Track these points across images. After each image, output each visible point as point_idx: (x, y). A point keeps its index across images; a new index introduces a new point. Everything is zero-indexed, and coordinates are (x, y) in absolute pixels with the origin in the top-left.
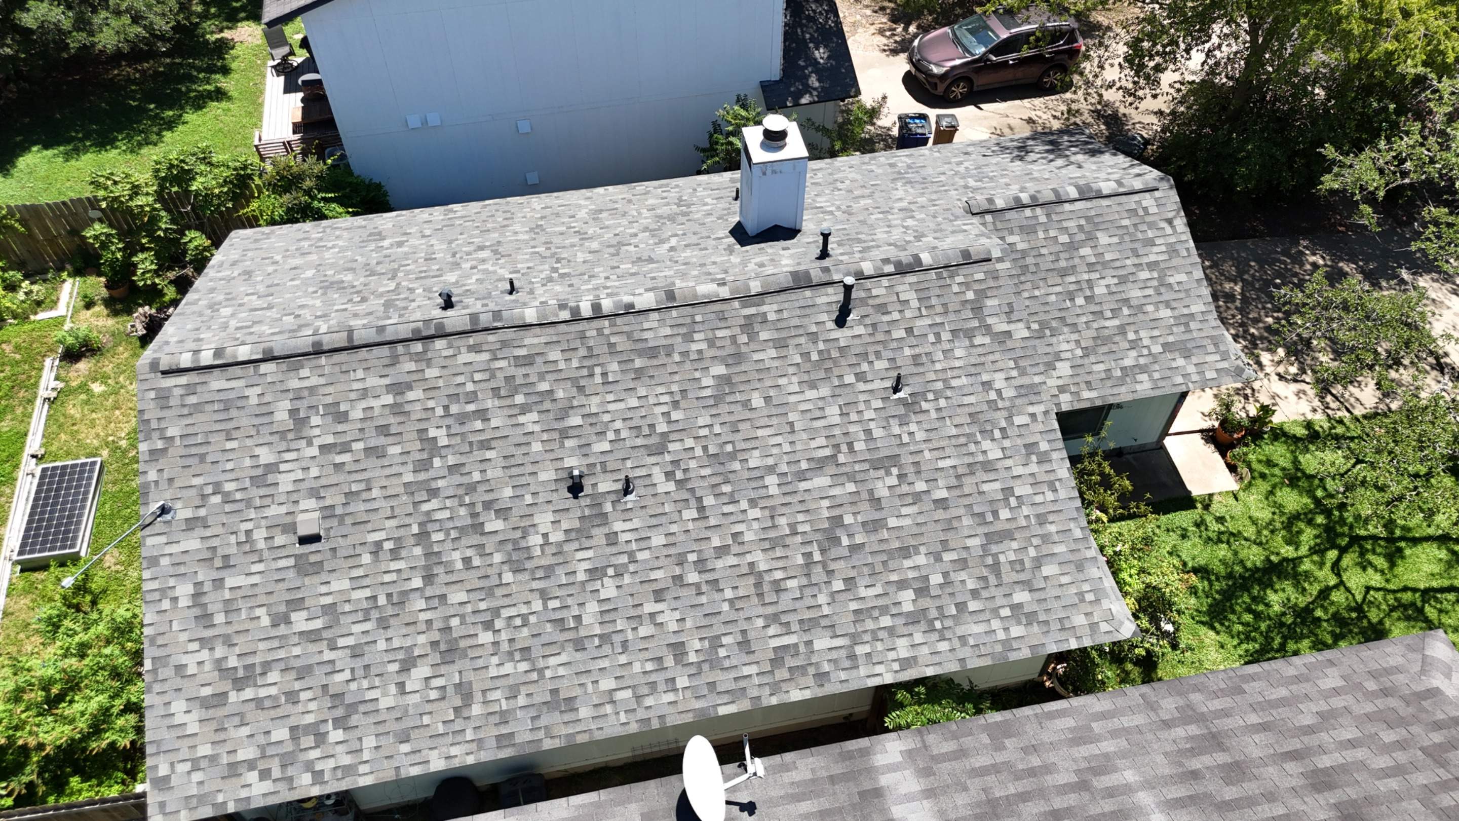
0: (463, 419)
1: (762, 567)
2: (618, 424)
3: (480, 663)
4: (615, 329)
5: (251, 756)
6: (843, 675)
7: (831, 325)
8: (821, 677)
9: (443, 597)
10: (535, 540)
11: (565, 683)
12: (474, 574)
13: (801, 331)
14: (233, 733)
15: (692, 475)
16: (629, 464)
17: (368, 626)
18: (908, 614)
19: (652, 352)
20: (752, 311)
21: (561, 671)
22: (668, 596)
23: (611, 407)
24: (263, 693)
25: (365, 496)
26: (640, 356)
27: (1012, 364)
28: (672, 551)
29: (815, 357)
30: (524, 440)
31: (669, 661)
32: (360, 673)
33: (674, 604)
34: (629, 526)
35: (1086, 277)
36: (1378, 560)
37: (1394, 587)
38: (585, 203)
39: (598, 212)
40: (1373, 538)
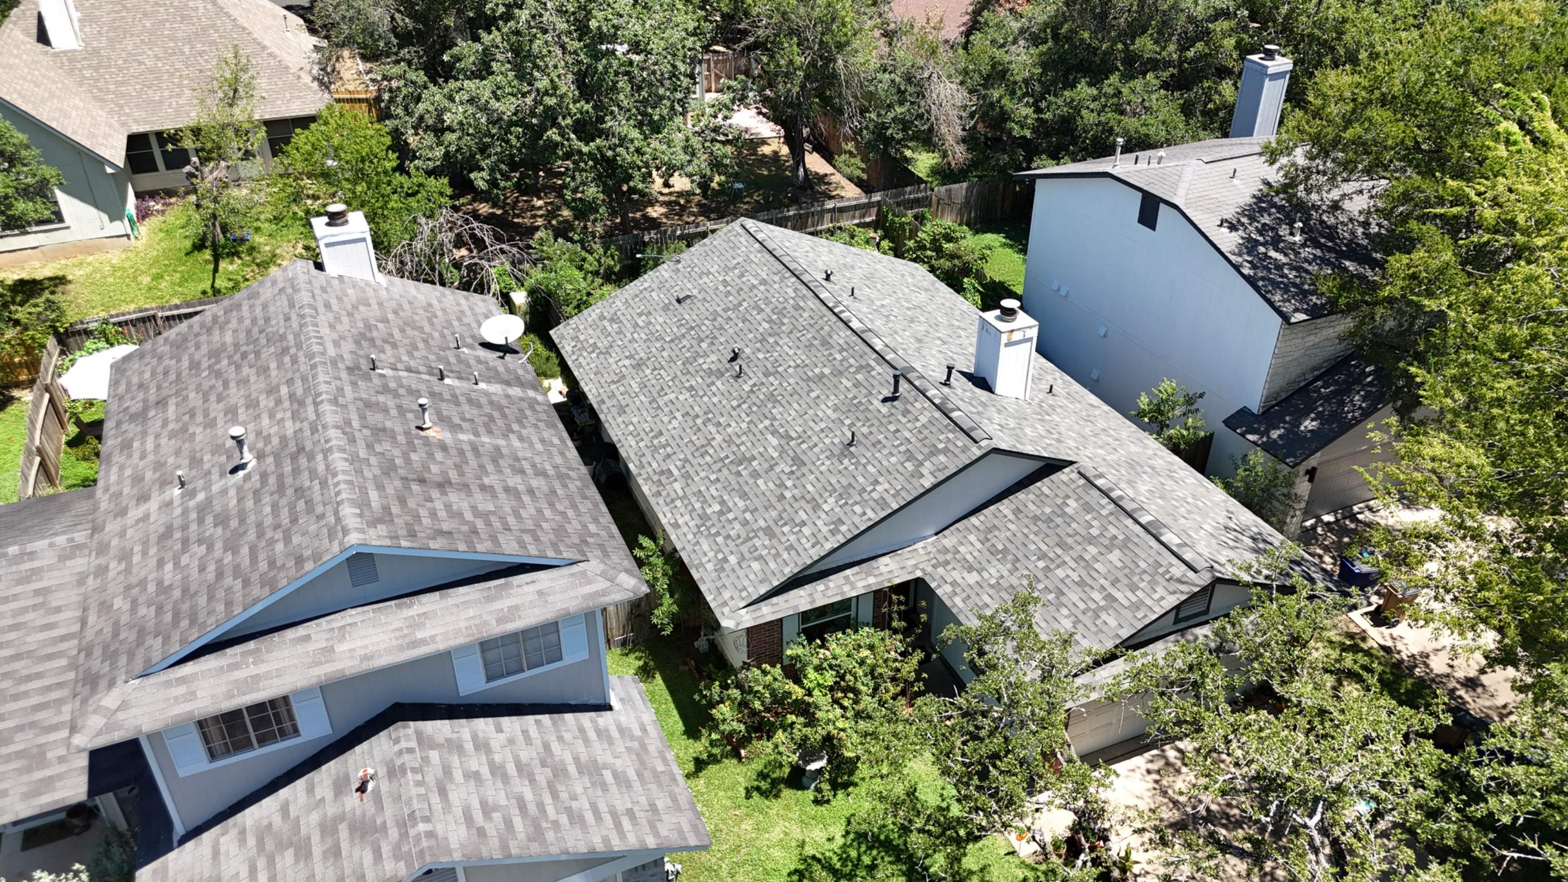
0: (756, 307)
2: (776, 354)
3: (636, 376)
4: (832, 324)
5: (581, 339)
7: (881, 397)
9: (664, 350)
11: (633, 406)
14: (590, 330)
15: (758, 393)
17: (644, 337)
18: (705, 513)
19: (825, 343)
22: (686, 418)
24: (608, 327)
25: (705, 303)
26: (821, 341)
28: (712, 408)
30: (753, 330)
32: (623, 346)
33: (683, 422)
34: (720, 386)
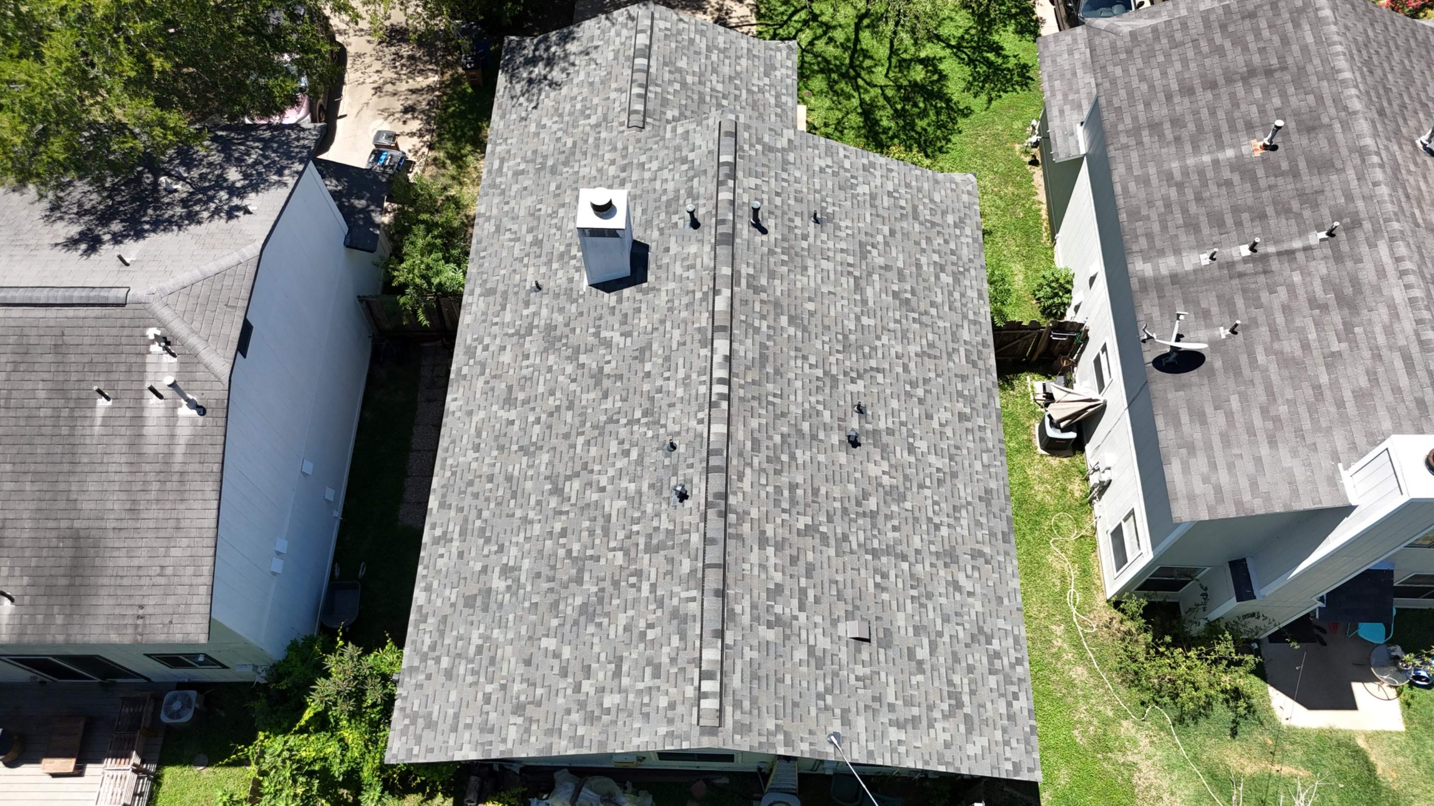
0: (793, 501)
1: (919, 349)
2: (813, 400)
3: (960, 540)
4: (741, 375)
5: (1004, 704)
6: (984, 332)
7: (765, 237)
8: (984, 343)
9: (918, 552)
10: (886, 480)
11: (976, 489)
12: (903, 527)
13: (766, 258)
14: (990, 713)
15: (855, 366)
16: (842, 403)
18: (954, 282)
19: (763, 359)
20: (744, 282)
21: (969, 491)
22: (931, 411)
23: (800, 399)
24: (966, 689)
25: (841, 586)
26: (764, 367)
27: (810, 150)
28: (902, 398)
29: (785, 258)
30: (816, 465)
31: (969, 425)
33: (935, 408)
34: (883, 418)
35: (708, 90)
36: (868, 63)
37: (887, 65)
38: (482, 414)
39: (509, 402)
40: (852, 58)
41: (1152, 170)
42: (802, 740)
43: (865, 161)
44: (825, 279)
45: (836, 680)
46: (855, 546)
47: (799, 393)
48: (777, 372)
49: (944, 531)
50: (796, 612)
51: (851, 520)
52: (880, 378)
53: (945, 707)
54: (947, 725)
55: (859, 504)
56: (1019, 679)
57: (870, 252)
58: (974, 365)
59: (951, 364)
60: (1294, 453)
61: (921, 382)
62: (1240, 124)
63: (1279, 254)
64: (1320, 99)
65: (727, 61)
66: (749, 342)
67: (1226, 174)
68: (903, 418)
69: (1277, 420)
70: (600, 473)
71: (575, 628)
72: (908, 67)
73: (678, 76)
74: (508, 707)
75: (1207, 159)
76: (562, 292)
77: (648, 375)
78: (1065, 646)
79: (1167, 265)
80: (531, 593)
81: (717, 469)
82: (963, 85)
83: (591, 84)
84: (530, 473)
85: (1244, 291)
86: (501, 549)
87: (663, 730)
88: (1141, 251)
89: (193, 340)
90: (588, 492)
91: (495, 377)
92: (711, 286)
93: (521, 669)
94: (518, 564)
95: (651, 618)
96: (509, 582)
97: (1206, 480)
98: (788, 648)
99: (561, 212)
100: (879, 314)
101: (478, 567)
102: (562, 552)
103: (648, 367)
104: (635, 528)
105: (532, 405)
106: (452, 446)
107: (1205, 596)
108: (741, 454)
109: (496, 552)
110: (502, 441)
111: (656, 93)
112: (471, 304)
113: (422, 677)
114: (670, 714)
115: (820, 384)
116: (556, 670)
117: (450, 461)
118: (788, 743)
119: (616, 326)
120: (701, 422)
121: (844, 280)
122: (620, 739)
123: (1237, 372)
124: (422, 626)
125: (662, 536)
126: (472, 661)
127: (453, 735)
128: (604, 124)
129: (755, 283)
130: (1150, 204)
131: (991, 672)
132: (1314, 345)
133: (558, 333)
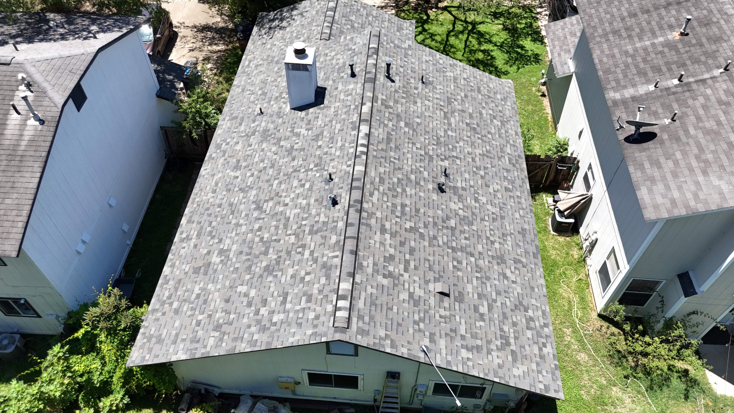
1: (481, 152)
3: (507, 252)
4: (375, 145)
5: (537, 348)
7: (393, 84)
9: (480, 253)
10: (461, 212)
11: (516, 227)
12: (471, 238)
13: (393, 93)
15: (443, 153)
16: (435, 169)
17: (488, 285)
20: (379, 102)
21: (512, 227)
22: (488, 183)
23: (410, 163)
24: (512, 335)
26: (390, 144)
27: (421, 52)
29: (405, 96)
31: (511, 194)
32: (507, 295)
33: (491, 183)
34: (459, 182)
36: (453, 50)
37: (463, 51)
38: (220, 175)
39: (237, 167)
40: (444, 48)
41: (616, 51)
42: (403, 346)
43: (451, 62)
44: (427, 110)
45: (427, 315)
46: (441, 243)
47: (410, 160)
48: (396, 147)
49: (497, 245)
50: (402, 272)
51: (439, 229)
52: (458, 162)
53: (499, 343)
54: (500, 354)
55: (444, 221)
56: (546, 335)
57: (453, 102)
58: (514, 165)
59: (500, 163)
60: (720, 178)
61: (482, 168)
62: (665, 26)
63: (696, 82)
64: (711, 11)
65: (377, 22)
66: (381, 130)
67: (660, 49)
68: (472, 183)
69: (706, 161)
70: (285, 196)
71: (260, 279)
72: (475, 53)
73: (350, 23)
74: (211, 327)
75: (648, 43)
76: (275, 114)
77: (320, 147)
78: (573, 341)
79: (629, 93)
80: (235, 263)
81: (357, 188)
82: (504, 62)
83: (303, 25)
84: (244, 201)
85: (677, 100)
86: (220, 241)
87: (309, 332)
88: (612, 88)
89: (45, 85)
90: (277, 207)
91: (231, 157)
92: (361, 102)
93: (223, 305)
94: (229, 248)
95: (309, 269)
96: (223, 258)
97: (664, 196)
98: (396, 291)
99: (279, 79)
100: (458, 131)
101: (205, 251)
102: (257, 239)
103: (320, 143)
104: (304, 223)
105: (250, 168)
106: (200, 192)
107: (662, 301)
108: (372, 183)
109: (217, 243)
110: (230, 187)
111: (337, 27)
112: (223, 125)
113: (159, 314)
114: (315, 322)
115: (423, 158)
116: (245, 304)
117: (197, 200)
118: (393, 346)
119: (304, 126)
120: (349, 166)
121: (438, 112)
122: (281, 339)
123: (678, 139)
124: (165, 286)
125: (320, 225)
126: (193, 303)
127: (173, 346)
128: (307, 40)
129: (386, 104)
130: (616, 66)
131: (528, 328)
132: (724, 122)
133: (270, 133)
